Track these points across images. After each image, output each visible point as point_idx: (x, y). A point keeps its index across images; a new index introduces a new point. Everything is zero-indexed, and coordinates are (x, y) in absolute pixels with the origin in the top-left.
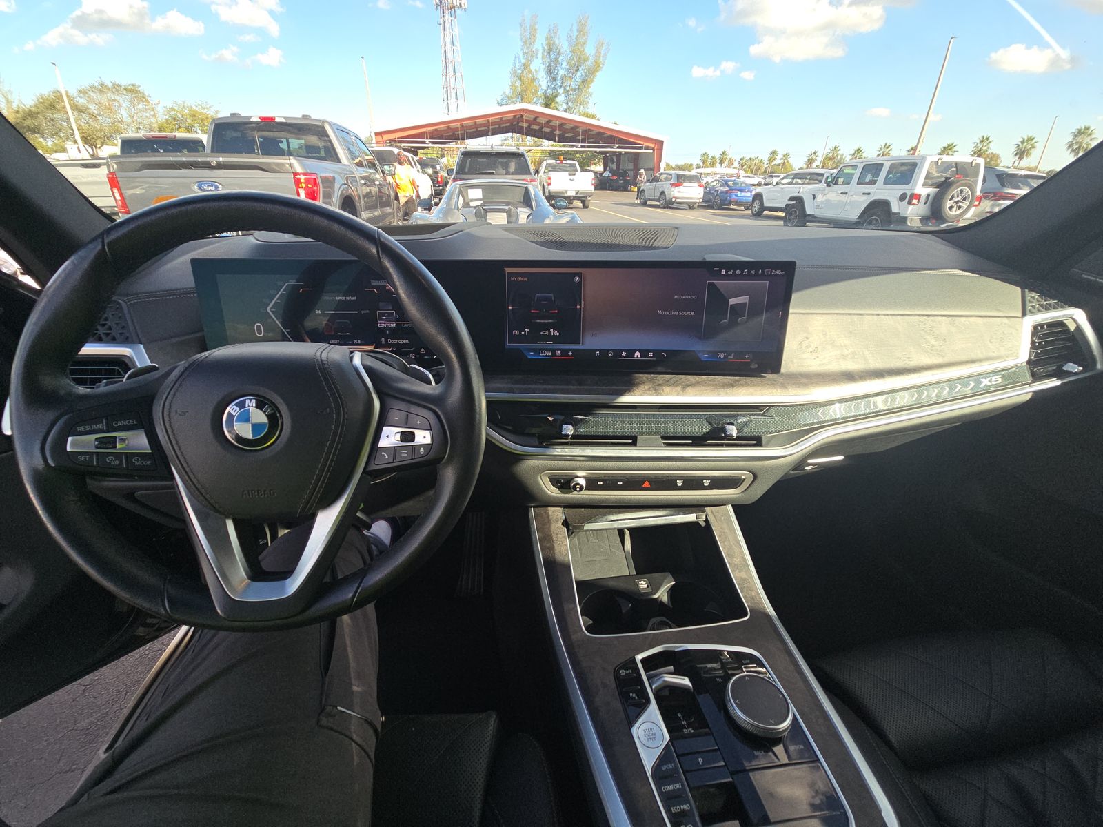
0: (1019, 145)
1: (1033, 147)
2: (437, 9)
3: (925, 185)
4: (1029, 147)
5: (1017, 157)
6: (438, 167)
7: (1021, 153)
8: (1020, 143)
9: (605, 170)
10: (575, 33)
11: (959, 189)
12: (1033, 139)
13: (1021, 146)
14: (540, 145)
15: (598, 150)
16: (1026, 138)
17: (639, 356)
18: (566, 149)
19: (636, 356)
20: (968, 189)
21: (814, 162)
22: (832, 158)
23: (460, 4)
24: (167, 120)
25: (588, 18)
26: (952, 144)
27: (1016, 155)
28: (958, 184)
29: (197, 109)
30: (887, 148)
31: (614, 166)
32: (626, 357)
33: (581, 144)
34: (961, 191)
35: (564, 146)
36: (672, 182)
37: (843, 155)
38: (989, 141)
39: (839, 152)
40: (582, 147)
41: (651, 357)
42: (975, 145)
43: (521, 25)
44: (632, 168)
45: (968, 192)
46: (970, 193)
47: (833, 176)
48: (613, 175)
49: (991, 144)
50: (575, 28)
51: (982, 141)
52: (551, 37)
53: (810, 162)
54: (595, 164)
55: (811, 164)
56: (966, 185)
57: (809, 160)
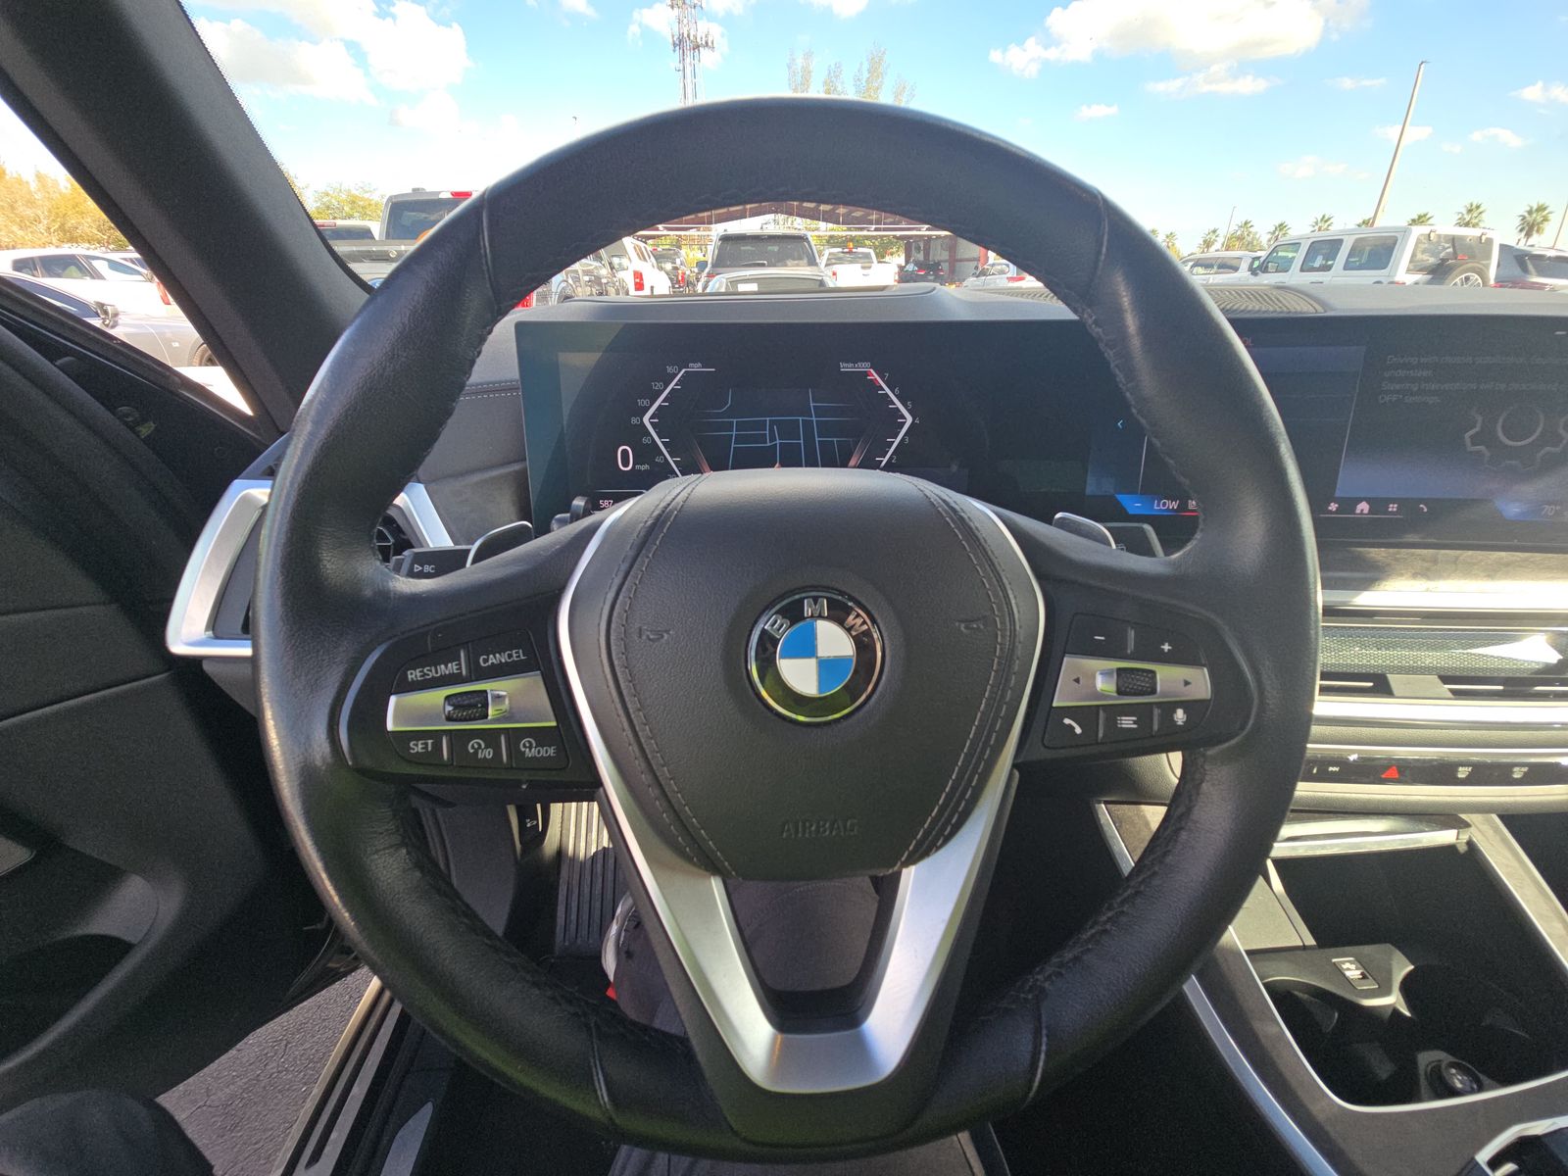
0: (1524, 218)
1: (1545, 219)
2: (674, 51)
3: (1409, 271)
4: (1539, 219)
5: (1524, 233)
6: (678, 261)
7: (1529, 227)
8: (1526, 214)
9: (907, 262)
10: (866, 75)
11: (1463, 276)
12: (1545, 209)
13: (1528, 218)
14: (817, 229)
15: (898, 233)
16: (1535, 207)
17: (1366, 511)
18: (854, 233)
19: (1358, 511)
20: (1477, 276)
21: (1213, 244)
22: (1240, 238)
23: (707, 43)
24: (318, 208)
25: (884, 53)
26: (1425, 215)
27: (1521, 230)
28: (1461, 268)
29: (357, 193)
30: (1326, 221)
31: (921, 257)
32: (1336, 512)
33: (874, 226)
34: (1467, 279)
35: (849, 229)
36: (1009, 275)
37: (1256, 233)
38: (1481, 210)
39: (1251, 229)
40: (876, 230)
41: (1392, 513)
42: (1460, 215)
43: (789, 67)
44: (947, 258)
45: (1477, 280)
46: (1480, 281)
47: (1262, 259)
48: (920, 270)
49: (1483, 215)
50: (866, 66)
51: (1470, 211)
52: (832, 82)
53: (1208, 244)
54: (892, 254)
55: (1208, 247)
56: (1473, 270)
57: (1205, 241)
